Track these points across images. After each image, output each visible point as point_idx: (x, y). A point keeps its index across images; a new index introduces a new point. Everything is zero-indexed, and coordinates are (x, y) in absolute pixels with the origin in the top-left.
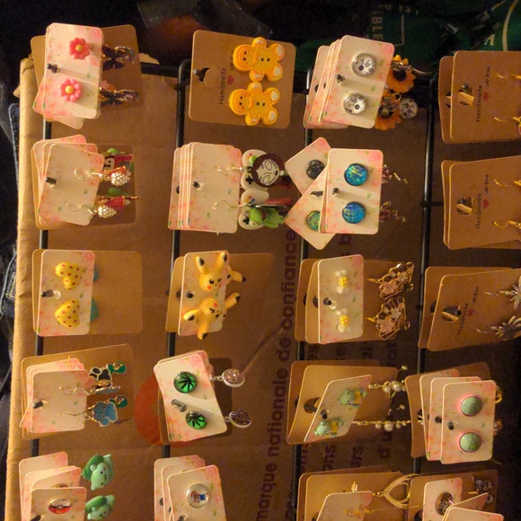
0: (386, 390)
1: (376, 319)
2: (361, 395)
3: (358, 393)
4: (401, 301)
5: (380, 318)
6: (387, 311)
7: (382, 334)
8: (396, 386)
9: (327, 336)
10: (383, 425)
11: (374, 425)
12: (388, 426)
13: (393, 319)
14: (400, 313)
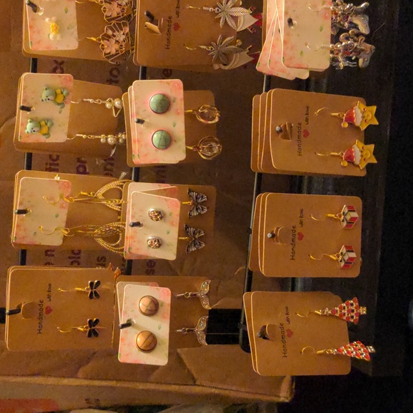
0: (108, 105)
1: (100, 40)
2: (62, 93)
3: (59, 91)
4: (125, 25)
5: (103, 39)
6: (110, 32)
7: (105, 54)
8: (117, 103)
9: (39, 42)
10: (107, 139)
11: (100, 139)
12: (111, 139)
13: (117, 41)
14: (124, 37)
